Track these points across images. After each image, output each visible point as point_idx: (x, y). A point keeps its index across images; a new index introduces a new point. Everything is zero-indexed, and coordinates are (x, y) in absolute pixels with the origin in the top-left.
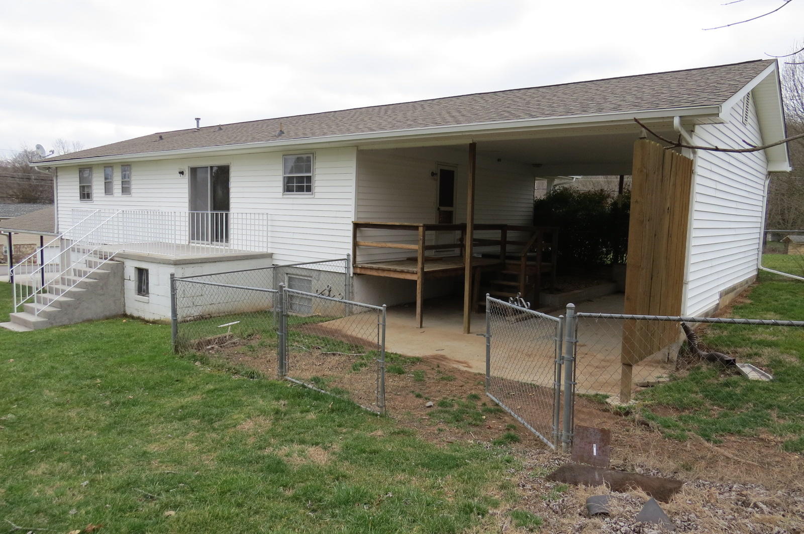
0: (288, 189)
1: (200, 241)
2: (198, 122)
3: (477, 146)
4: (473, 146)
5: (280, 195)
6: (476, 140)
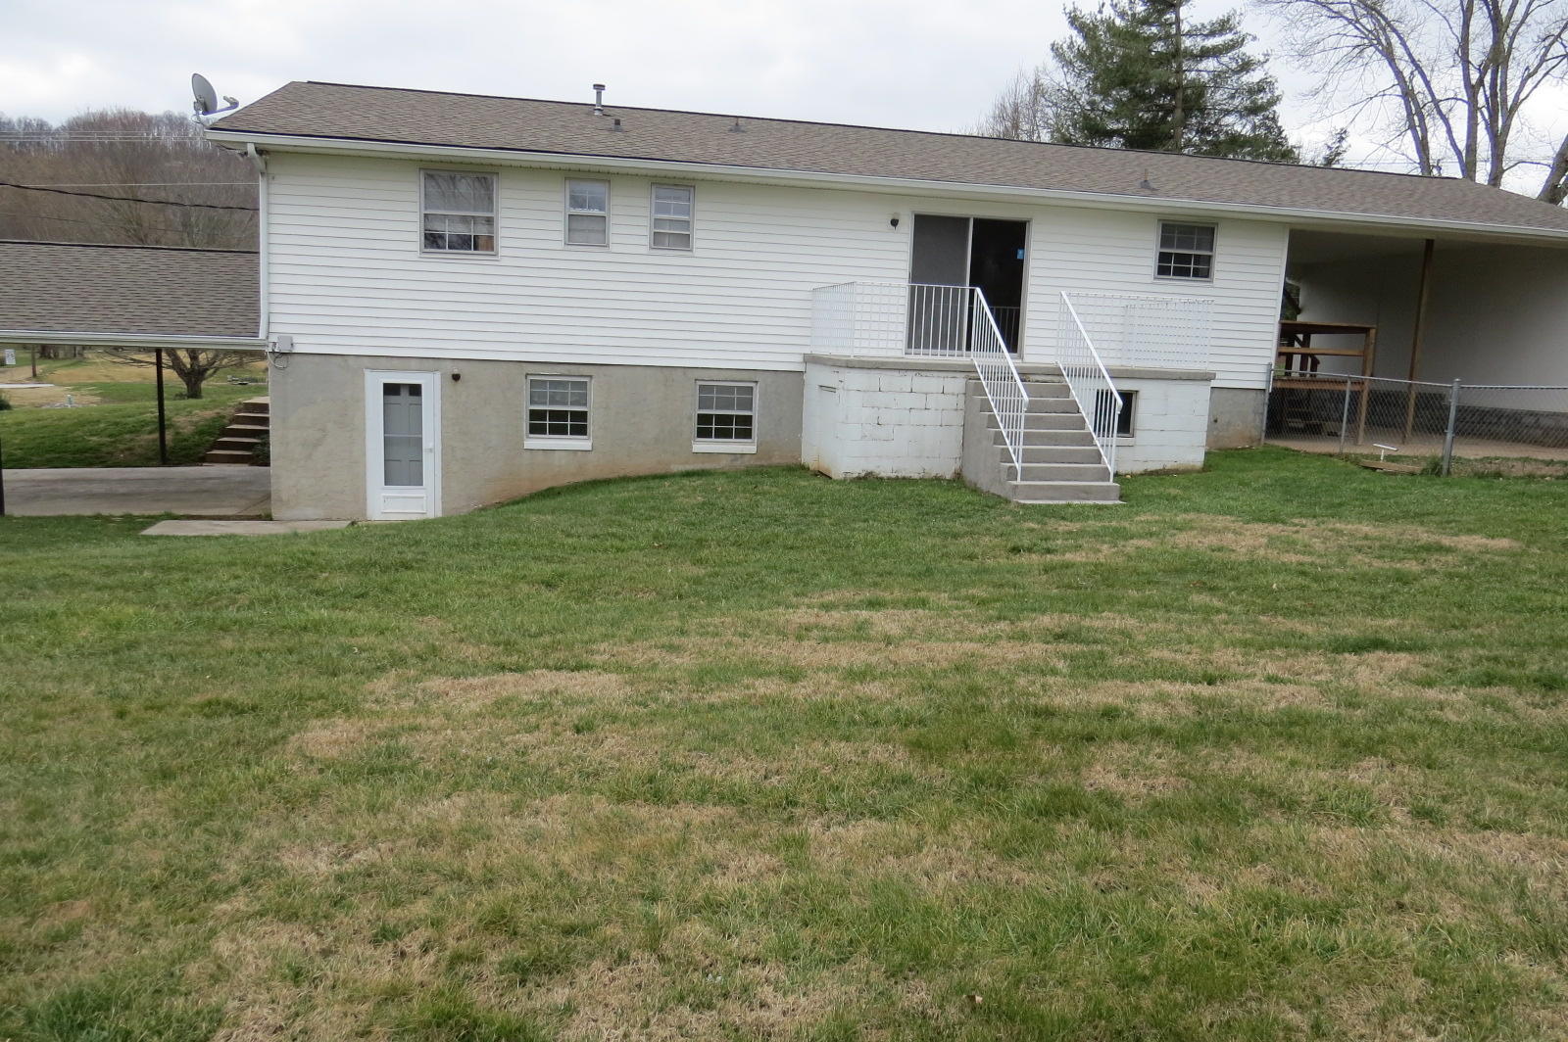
0: (1163, 271)
1: (948, 352)
2: (599, 95)
3: (1435, 245)
4: (1430, 243)
5: (1150, 279)
6: (1433, 237)
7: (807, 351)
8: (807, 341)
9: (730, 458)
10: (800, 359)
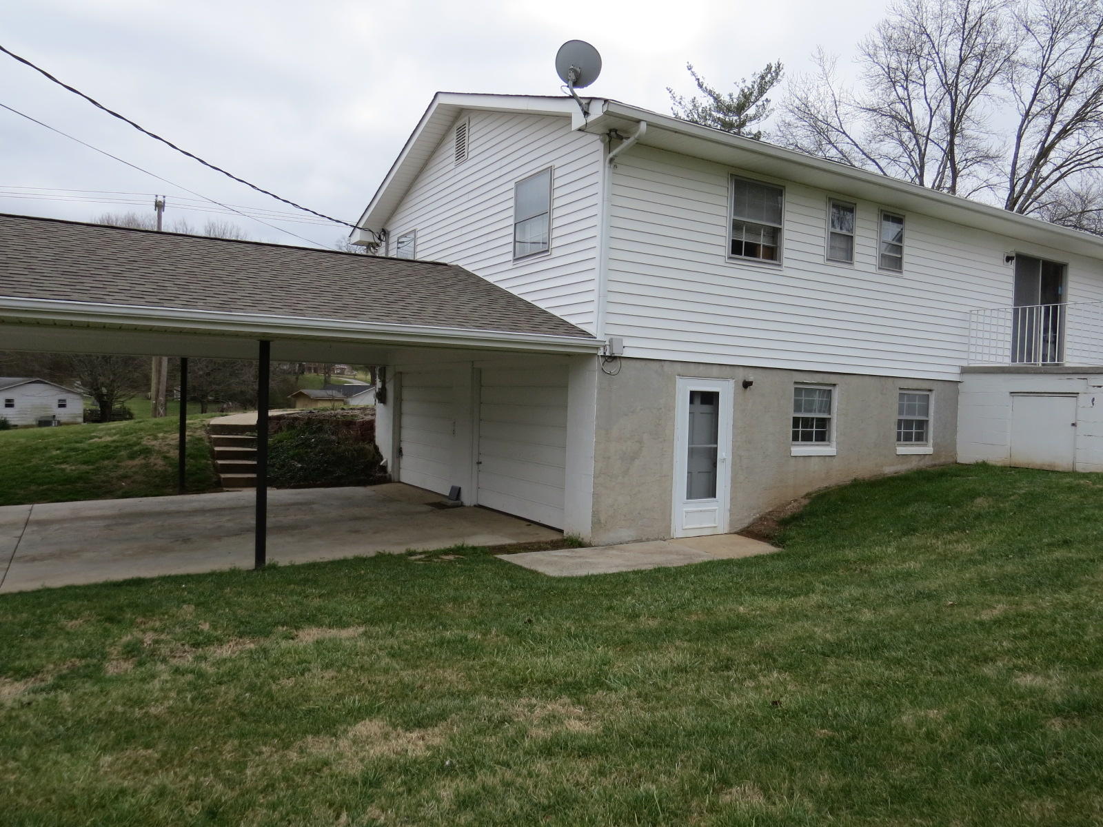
7: (965, 364)
8: (964, 355)
9: (918, 458)
10: (958, 370)
